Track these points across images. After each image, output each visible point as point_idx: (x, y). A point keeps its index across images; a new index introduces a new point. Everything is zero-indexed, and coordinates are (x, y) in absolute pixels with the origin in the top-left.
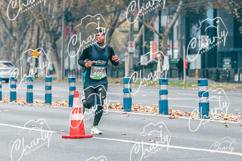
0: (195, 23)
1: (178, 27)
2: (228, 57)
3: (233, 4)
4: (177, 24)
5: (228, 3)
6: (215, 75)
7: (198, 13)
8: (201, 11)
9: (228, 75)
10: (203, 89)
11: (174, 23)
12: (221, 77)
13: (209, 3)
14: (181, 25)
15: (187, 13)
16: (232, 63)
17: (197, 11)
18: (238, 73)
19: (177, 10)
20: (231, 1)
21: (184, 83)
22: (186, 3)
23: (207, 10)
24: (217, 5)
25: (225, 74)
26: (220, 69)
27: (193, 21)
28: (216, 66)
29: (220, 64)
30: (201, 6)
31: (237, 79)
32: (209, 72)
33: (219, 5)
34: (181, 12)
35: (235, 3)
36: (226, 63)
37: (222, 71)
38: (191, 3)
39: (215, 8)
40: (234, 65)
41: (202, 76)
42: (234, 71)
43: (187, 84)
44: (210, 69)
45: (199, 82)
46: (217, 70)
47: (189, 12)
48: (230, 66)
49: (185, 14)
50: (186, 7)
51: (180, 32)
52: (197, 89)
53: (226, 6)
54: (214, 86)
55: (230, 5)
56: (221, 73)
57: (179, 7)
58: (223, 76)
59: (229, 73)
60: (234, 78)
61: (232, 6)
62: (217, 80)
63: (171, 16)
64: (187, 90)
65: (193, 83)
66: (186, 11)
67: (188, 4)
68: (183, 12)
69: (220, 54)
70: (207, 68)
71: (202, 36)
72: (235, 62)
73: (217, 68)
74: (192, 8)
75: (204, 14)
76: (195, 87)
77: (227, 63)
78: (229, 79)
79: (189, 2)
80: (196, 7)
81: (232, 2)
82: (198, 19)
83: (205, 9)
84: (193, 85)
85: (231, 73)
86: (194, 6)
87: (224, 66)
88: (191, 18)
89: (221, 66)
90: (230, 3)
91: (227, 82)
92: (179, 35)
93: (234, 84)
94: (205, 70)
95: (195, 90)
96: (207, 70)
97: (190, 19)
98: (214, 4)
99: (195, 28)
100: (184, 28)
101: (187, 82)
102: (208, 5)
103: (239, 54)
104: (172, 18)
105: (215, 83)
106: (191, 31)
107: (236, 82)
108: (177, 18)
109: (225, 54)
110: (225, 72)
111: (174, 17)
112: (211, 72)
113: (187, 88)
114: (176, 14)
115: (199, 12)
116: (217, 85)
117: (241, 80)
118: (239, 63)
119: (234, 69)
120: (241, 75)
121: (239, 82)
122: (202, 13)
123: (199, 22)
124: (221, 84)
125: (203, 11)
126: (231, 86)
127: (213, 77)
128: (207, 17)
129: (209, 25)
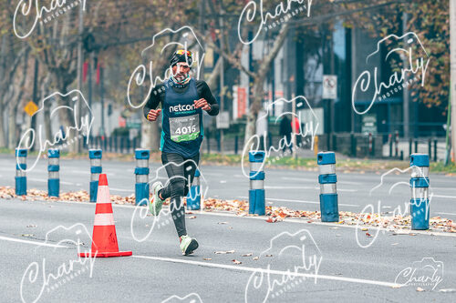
0: (313, 55)
1: (282, 61)
3: (380, 19)
4: (281, 55)
5: (371, 18)
6: (350, 146)
7: (318, 36)
8: (323, 33)
9: (370, 146)
10: (327, 169)
11: (276, 54)
12: (358, 149)
13: (338, 18)
14: (289, 56)
15: (300, 37)
16: (378, 124)
17: (317, 32)
18: (389, 142)
19: (281, 31)
20: (375, 15)
21: (293, 159)
22: (297, 18)
23: (333, 30)
24: (352, 22)
25: (366, 143)
26: (356, 135)
27: (309, 51)
28: (349, 130)
29: (358, 125)
30: (323, 25)
31: (386, 152)
32: (338, 141)
33: (355, 22)
34: (288, 34)
35: (383, 17)
36: (367, 124)
37: (361, 138)
38: (305, 19)
39: (349, 26)
40: (382, 128)
41: (326, 147)
42: (381, 138)
43: (299, 162)
44: (339, 135)
45: (320, 157)
46: (352, 136)
47: (303, 34)
48: (375, 129)
49: (295, 39)
50: (297, 26)
51: (286, 69)
52: (316, 169)
53: (367, 23)
54: (347, 165)
55: (374, 22)
56: (358, 141)
57: (284, 26)
58: (362, 148)
59: (373, 142)
60: (381, 150)
61: (378, 23)
62: (352, 153)
63: (270, 41)
64: (297, 171)
65: (309, 160)
66: (296, 33)
67: (300, 21)
68: (291, 34)
70: (335, 134)
71: (325, 77)
72: (384, 122)
73: (352, 132)
74: (307, 26)
75: (329, 37)
76: (313, 167)
77: (369, 125)
78: (373, 153)
79: (302, 17)
80: (314, 25)
81: (379, 16)
82: (317, 46)
83: (331, 27)
84: (309, 164)
85: (376, 142)
86: (311, 23)
87: (364, 129)
88: (306, 43)
89: (360, 130)
90: (375, 18)
91: (369, 158)
92: (285, 75)
93: (381, 161)
94: (331, 136)
95: (313, 172)
96: (335, 138)
97: (304, 46)
98: (346, 21)
99: (312, 62)
100: (293, 62)
101: (300, 158)
102: (336, 22)
103: (390, 108)
104: (272, 45)
105: (348, 160)
106: (305, 68)
107: (385, 158)
108: (281, 44)
110: (365, 140)
111: (276, 44)
112: (342, 140)
113: (299, 168)
114: (278, 38)
115: (320, 34)
116: (352, 164)
117: (394, 154)
118: (391, 123)
119: (382, 134)
120: (394, 144)
121: (390, 157)
122: (325, 36)
123: (320, 52)
124: (359, 162)
125: (327, 32)
126: (376, 164)
127: (345, 148)
128: (333, 43)
129: (336, 57)
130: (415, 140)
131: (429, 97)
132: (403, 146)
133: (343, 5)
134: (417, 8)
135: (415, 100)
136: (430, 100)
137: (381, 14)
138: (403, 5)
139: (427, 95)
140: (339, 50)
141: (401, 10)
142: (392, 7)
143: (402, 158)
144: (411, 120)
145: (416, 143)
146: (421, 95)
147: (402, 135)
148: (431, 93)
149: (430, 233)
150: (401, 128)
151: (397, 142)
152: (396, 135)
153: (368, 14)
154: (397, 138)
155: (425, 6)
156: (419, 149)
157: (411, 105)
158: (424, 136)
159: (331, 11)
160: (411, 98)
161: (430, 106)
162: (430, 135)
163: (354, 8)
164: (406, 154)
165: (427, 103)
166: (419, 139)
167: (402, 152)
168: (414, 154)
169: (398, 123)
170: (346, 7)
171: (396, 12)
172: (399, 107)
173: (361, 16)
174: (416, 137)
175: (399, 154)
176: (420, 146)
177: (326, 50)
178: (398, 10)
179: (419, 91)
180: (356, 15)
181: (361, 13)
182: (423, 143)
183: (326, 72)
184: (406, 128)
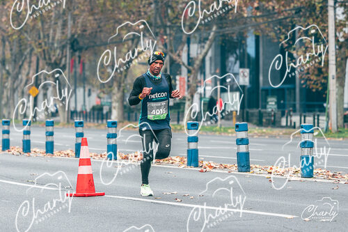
0: (232, 54)
1: (211, 58)
2: (273, 95)
3: (279, 29)
4: (210, 54)
5: (273, 28)
6: (258, 118)
7: (236, 41)
8: (240, 39)
9: (273, 118)
10: (242, 135)
11: (206, 53)
12: (264, 120)
13: (250, 28)
14: (215, 55)
15: (223, 41)
16: (278, 103)
17: (235, 38)
18: (286, 116)
19: (210, 37)
20: (276, 26)
21: (218, 127)
22: (221, 28)
23: (247, 37)
24: (260, 31)
25: (269, 116)
26: (263, 110)
27: (229, 51)
28: (257, 107)
29: (264, 104)
30: (240, 33)
31: (284, 123)
32: (249, 114)
33: (262, 30)
34: (215, 39)
35: (281, 28)
36: (270, 103)
37: (266, 112)
38: (227, 29)
39: (258, 34)
40: (280, 106)
41: (241, 119)
42: (280, 113)
43: (222, 130)
44: (251, 111)
45: (237, 126)
46: (260, 111)
47: (225, 39)
48: (276, 106)
49: (220, 43)
50: (221, 34)
51: (213, 64)
52: (234, 135)
53: (270, 32)
54: (256, 132)
55: (275, 32)
56: (264, 115)
57: (212, 34)
58: (267, 120)
59: (274, 116)
60: (280, 122)
61: (278, 32)
62: (260, 124)
63: (203, 44)
64: (222, 136)
65: (229, 128)
66: (220, 38)
67: (223, 30)
68: (217, 39)
69: (264, 92)
70: (248, 110)
71: (241, 70)
72: (282, 102)
73: (260, 109)
74: (228, 34)
75: (243, 42)
76: (232, 133)
77: (272, 103)
78: (274, 123)
79: (225, 27)
80: (233, 33)
81: (279, 27)
82: (235, 48)
83: (245, 35)
84: (230, 131)
85: (277, 116)
86: (231, 32)
87: (268, 106)
88: (228, 47)
89: (265, 107)
90: (276, 28)
91: (272, 127)
92: (213, 68)
93: (280, 129)
94: (245, 112)
95: (232, 137)
96: (247, 112)
97: (226, 48)
98: (256, 30)
99: (232, 59)
100: (219, 59)
101: (223, 127)
102: (248, 31)
103: (287, 92)
104: (203, 47)
105: (257, 128)
106: (227, 63)
107: (283, 127)
108: (210, 46)
109: (270, 91)
110: (269, 114)
111: (206, 46)
112: (253, 115)
113: (223, 134)
114: (208, 42)
115: (237, 39)
116: (260, 131)
117: (289, 124)
118: (287, 103)
119: (280, 110)
120: (289, 118)
121: (287, 126)
122: (241, 41)
123: (238, 52)
124: (264, 130)
125: (242, 38)
126: (276, 131)
127: (255, 120)
128: (246, 46)
129: (249, 56)
130: (304, 114)
131: (314, 84)
132: (296, 119)
133: (253, 19)
134: (305, 22)
135: (304, 86)
136: (314, 86)
137: (280, 25)
138: (296, 19)
139: (312, 82)
140: (251, 50)
141: (294, 23)
142: (288, 20)
143: (294, 127)
144: (301, 100)
145: (305, 117)
146: (308, 82)
147: (294, 111)
148: (315, 81)
149: (314, 180)
150: (294, 106)
151: (291, 116)
152: (290, 111)
153: (271, 25)
154: (291, 113)
155: (311, 20)
156: (306, 121)
157: (301, 90)
158: (310, 111)
159: (245, 23)
160: (301, 85)
161: (314, 90)
162: (314, 111)
163: (261, 21)
164: (298, 125)
165: (313, 88)
166: (307, 114)
167: (295, 123)
168: (303, 124)
169: (292, 102)
170: (256, 20)
171: (290, 24)
172: (292, 91)
173: (266, 27)
174: (305, 112)
175: (293, 124)
176: (307, 118)
177: (242, 51)
178: (292, 22)
179: (307, 80)
180: (262, 26)
181: (267, 24)
182: (309, 116)
183: (242, 66)
184: (298, 106)
